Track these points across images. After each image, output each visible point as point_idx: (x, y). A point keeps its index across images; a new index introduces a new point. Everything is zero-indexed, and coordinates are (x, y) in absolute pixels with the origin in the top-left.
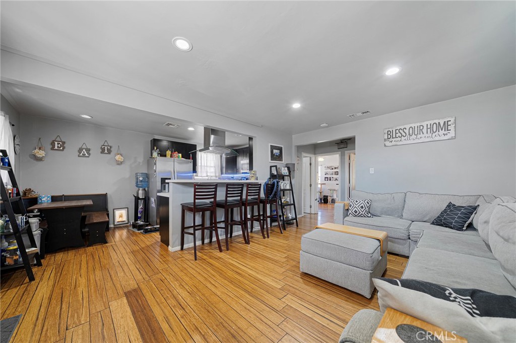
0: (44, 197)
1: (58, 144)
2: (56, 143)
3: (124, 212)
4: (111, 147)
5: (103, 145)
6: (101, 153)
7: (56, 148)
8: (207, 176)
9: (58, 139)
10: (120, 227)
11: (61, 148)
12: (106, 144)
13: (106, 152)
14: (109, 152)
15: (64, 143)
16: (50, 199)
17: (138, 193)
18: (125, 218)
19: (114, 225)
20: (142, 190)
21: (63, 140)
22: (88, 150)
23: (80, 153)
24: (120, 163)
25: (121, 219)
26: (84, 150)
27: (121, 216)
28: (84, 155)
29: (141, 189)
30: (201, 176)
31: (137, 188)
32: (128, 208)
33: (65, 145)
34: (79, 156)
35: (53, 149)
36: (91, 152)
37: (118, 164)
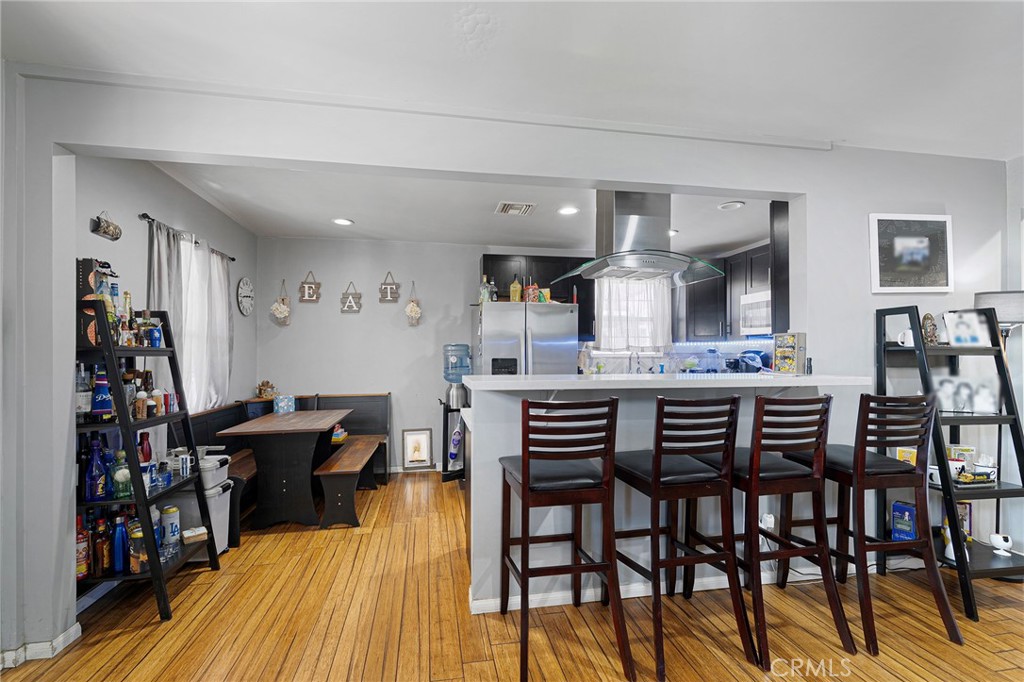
0: (282, 400)
1: (310, 288)
2: (306, 286)
3: (423, 439)
4: (398, 286)
5: (385, 284)
6: (381, 301)
7: (306, 297)
8: (628, 348)
9: (310, 279)
10: (414, 474)
11: (314, 298)
12: (389, 280)
13: (389, 298)
14: (395, 299)
15: (318, 285)
16: (292, 404)
17: (448, 396)
18: (424, 455)
20: (457, 388)
21: (317, 281)
22: (358, 297)
23: (344, 303)
24: (416, 322)
25: (417, 456)
26: (350, 298)
27: (417, 449)
28: (350, 307)
29: (454, 385)
30: (610, 350)
31: (448, 383)
32: (431, 430)
33: (321, 291)
34: (343, 311)
35: (302, 300)
36: (362, 301)
37: (412, 325)
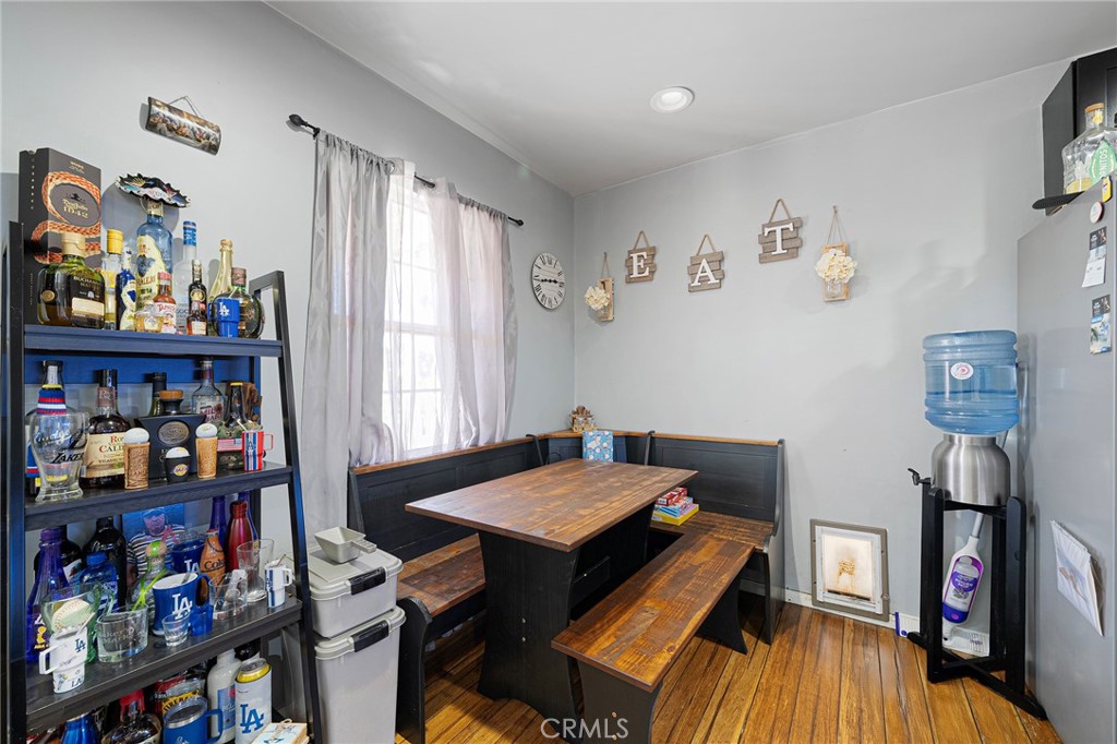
0: (592, 439)
1: (640, 257)
2: (635, 256)
3: (864, 550)
4: (798, 225)
5: (771, 224)
6: (763, 259)
7: (635, 274)
9: (641, 245)
10: (841, 621)
11: (647, 273)
12: (780, 215)
13: (779, 250)
14: (793, 248)
15: (653, 252)
16: (609, 445)
17: (941, 467)
19: (815, 601)
20: (973, 447)
21: (651, 245)
22: (718, 260)
23: (693, 275)
24: (842, 292)
25: (844, 583)
26: (704, 263)
27: (846, 567)
28: (704, 280)
29: (962, 440)
31: (939, 434)
32: (884, 534)
33: (656, 260)
34: (692, 290)
35: (629, 281)
36: (726, 266)
37: (833, 300)
